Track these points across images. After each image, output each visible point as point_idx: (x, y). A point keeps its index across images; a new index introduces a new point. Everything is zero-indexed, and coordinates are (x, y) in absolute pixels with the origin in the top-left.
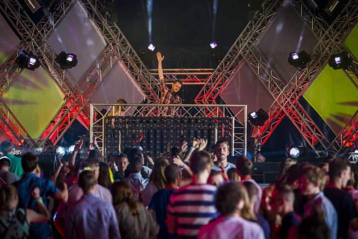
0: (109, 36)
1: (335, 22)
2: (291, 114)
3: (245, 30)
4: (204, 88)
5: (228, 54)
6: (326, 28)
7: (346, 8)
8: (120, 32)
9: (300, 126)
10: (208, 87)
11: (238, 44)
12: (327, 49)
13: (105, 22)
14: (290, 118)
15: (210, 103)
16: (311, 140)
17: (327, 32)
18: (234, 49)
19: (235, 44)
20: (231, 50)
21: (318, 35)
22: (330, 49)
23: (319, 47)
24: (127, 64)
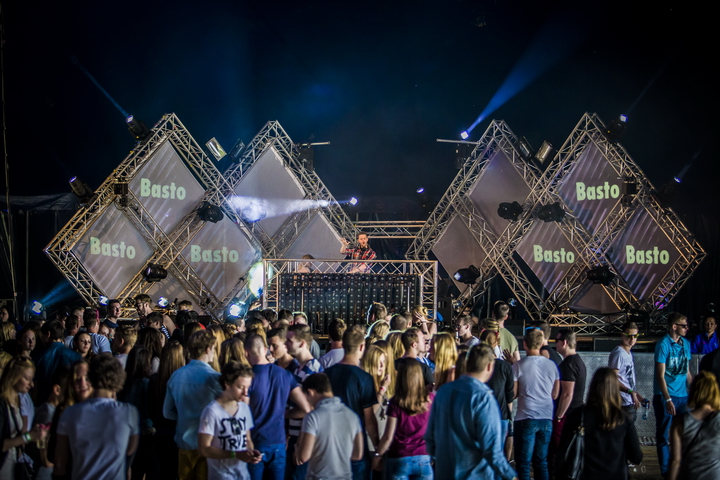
0: (307, 186)
1: (548, 169)
2: (503, 270)
3: (456, 179)
4: (414, 243)
5: (439, 205)
6: (539, 176)
7: (559, 154)
8: (319, 180)
9: (512, 284)
10: (419, 243)
11: (449, 194)
12: (540, 199)
13: (302, 170)
14: (503, 275)
15: (421, 258)
16: (523, 300)
17: (539, 181)
18: (446, 199)
19: (446, 194)
20: (442, 201)
21: (531, 185)
22: (543, 198)
23: (531, 197)
24: (329, 216)
